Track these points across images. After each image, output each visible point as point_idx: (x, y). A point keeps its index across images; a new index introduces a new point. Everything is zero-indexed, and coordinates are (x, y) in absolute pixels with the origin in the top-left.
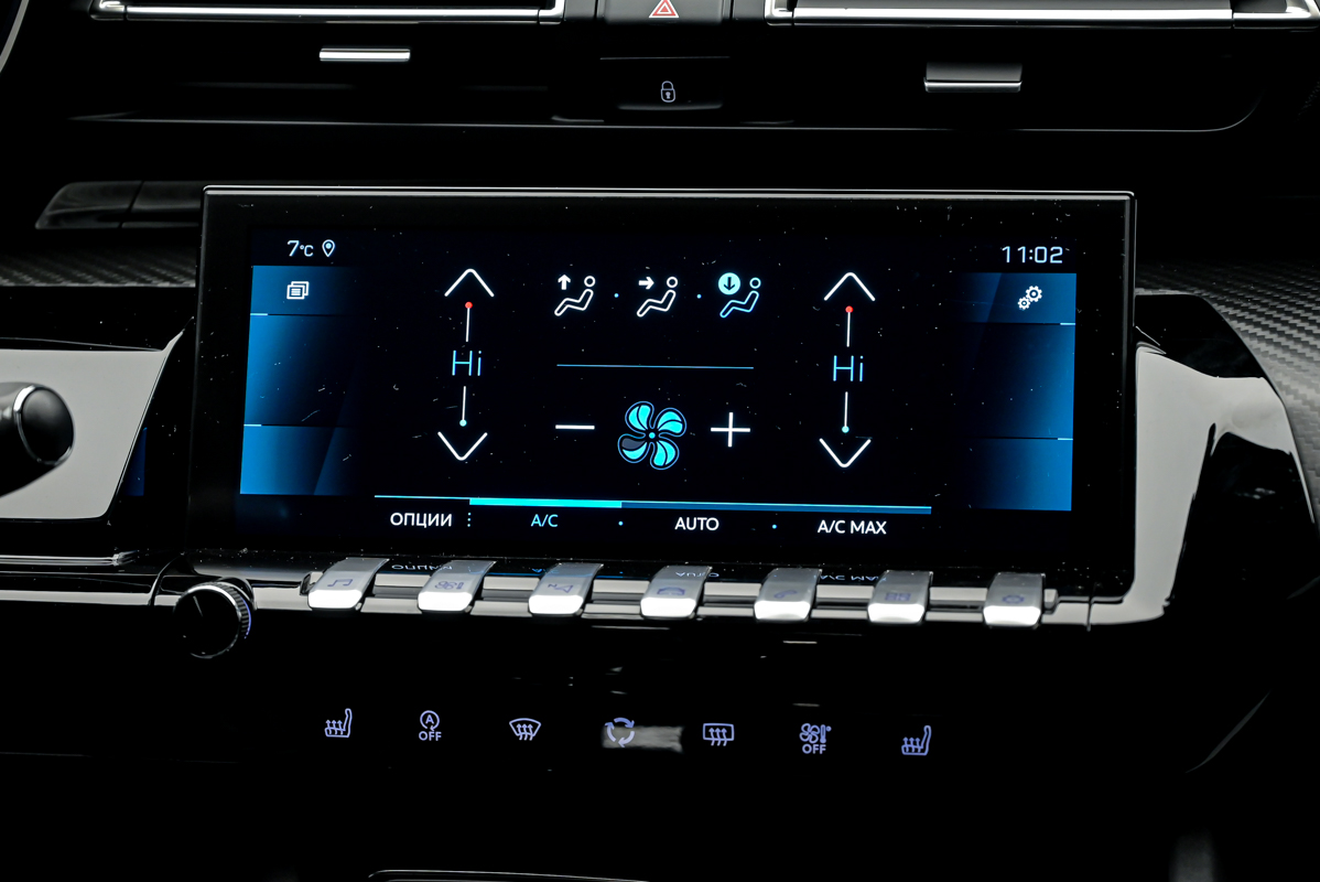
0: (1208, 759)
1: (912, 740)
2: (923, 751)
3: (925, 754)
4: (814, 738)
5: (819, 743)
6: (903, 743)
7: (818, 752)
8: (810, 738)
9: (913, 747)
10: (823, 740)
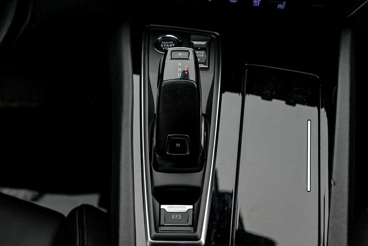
0: (349, 15)
1: (280, 5)
2: (283, 7)
3: (283, 8)
4: (256, 3)
5: (257, 4)
6: (278, 5)
7: (257, 6)
8: (255, 3)
9: (281, 6)
10: (259, 3)
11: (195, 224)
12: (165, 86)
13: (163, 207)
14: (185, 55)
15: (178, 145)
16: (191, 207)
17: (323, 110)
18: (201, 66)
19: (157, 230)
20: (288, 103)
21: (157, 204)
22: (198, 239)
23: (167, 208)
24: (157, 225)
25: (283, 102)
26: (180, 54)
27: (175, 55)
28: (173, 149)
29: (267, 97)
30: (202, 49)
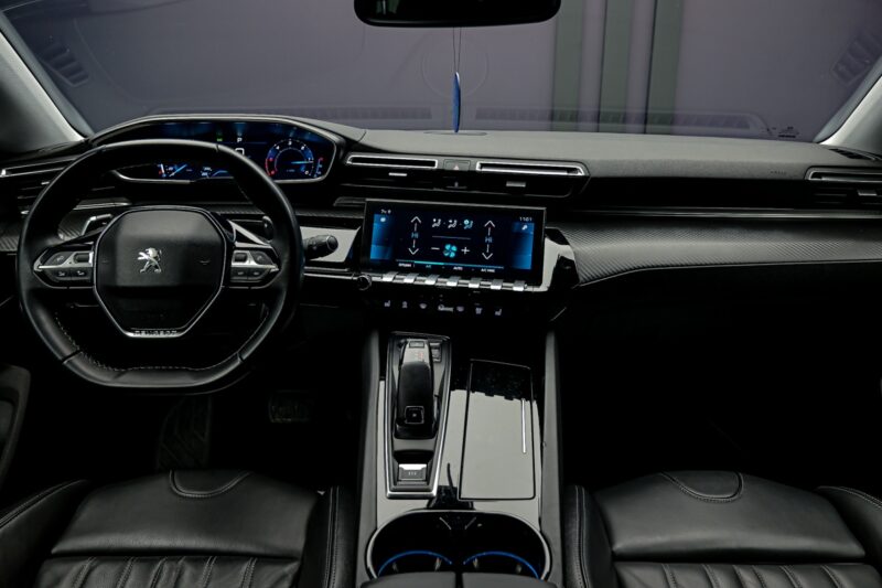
3: (500, 315)
6: (496, 312)
7: (479, 313)
9: (498, 313)
10: (480, 311)
11: (428, 479)
12: (405, 367)
13: (401, 466)
14: (421, 345)
15: (415, 415)
16: (425, 466)
17: (535, 404)
18: (435, 360)
19: (395, 484)
20: (506, 398)
21: (396, 463)
22: (429, 490)
23: (406, 467)
24: (396, 480)
25: (503, 398)
26: (417, 344)
27: (413, 345)
28: (410, 419)
29: (490, 393)
30: (436, 348)
